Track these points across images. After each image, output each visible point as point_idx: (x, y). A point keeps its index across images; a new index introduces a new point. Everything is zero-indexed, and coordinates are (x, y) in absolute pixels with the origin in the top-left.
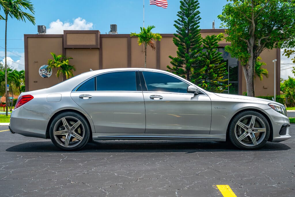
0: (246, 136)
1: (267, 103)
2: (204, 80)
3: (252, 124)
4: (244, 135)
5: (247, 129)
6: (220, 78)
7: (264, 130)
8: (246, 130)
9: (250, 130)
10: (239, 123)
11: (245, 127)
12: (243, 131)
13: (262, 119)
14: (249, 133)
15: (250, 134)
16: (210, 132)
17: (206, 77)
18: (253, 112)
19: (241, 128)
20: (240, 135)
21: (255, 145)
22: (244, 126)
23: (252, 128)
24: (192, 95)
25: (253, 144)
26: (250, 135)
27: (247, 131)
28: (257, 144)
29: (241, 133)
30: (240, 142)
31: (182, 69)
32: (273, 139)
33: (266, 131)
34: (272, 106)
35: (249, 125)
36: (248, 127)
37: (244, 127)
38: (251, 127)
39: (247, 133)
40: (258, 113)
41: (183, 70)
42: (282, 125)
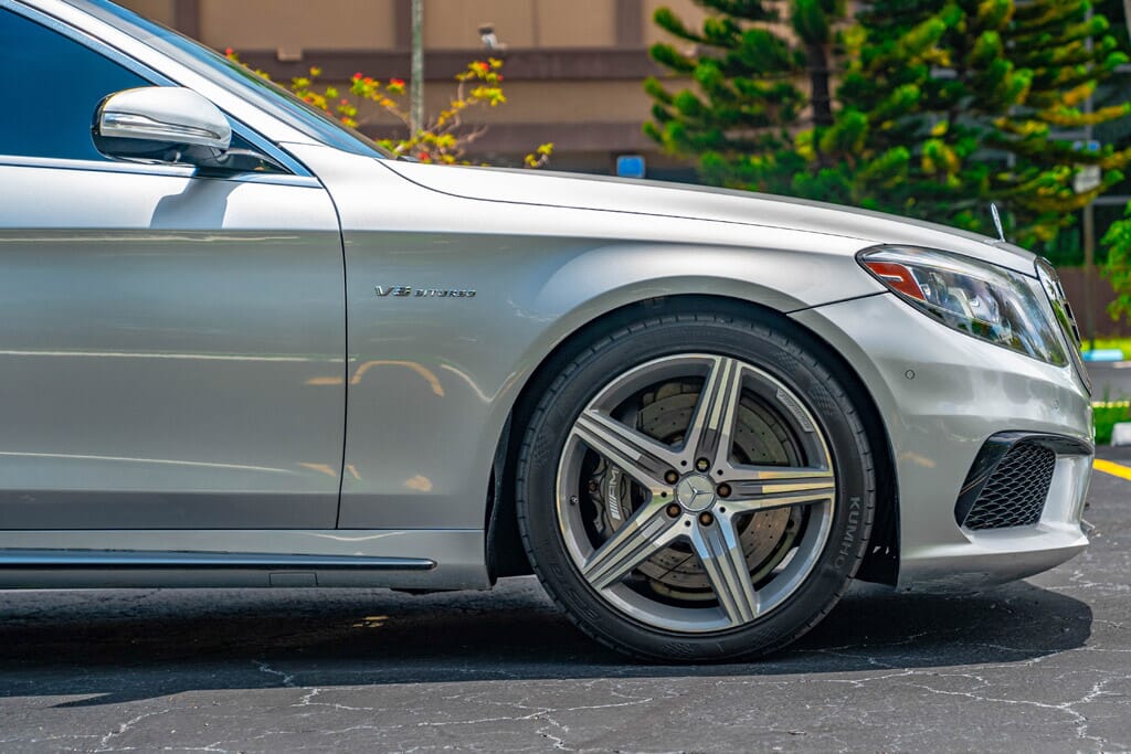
0: (660, 542)
1: (849, 246)
2: (940, 119)
3: (705, 431)
4: (637, 532)
5: (672, 477)
6: (1070, 96)
7: (817, 483)
8: (656, 487)
9: (695, 491)
10: (594, 426)
11: (648, 462)
12: (637, 497)
13: (802, 388)
14: (686, 517)
15: (693, 519)
16: (338, 512)
17: (956, 96)
18: (721, 323)
19: (614, 472)
20: (608, 531)
21: (736, 623)
22: (636, 456)
23: (713, 473)
24: (174, 180)
25: (726, 614)
26: (692, 532)
27: (670, 491)
28: (758, 610)
29: (616, 515)
30: (610, 595)
31: (771, 37)
32: (903, 565)
33: (832, 496)
34: (898, 269)
35: (683, 447)
36: (672, 458)
37: (638, 464)
38: (703, 464)
39: (674, 510)
40: (760, 334)
41: (783, 43)
42: (978, 443)
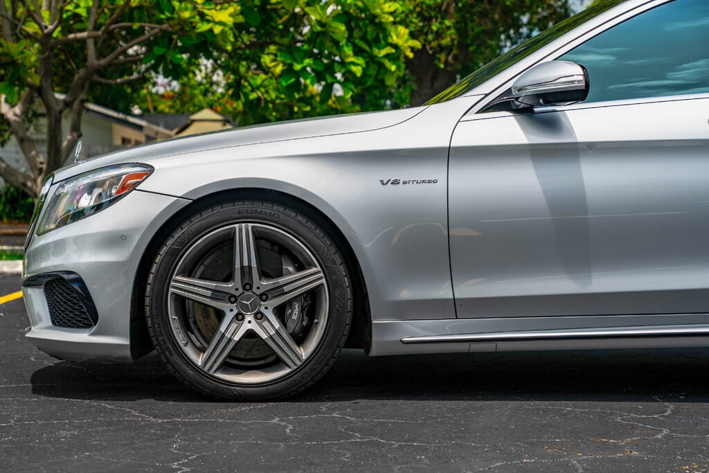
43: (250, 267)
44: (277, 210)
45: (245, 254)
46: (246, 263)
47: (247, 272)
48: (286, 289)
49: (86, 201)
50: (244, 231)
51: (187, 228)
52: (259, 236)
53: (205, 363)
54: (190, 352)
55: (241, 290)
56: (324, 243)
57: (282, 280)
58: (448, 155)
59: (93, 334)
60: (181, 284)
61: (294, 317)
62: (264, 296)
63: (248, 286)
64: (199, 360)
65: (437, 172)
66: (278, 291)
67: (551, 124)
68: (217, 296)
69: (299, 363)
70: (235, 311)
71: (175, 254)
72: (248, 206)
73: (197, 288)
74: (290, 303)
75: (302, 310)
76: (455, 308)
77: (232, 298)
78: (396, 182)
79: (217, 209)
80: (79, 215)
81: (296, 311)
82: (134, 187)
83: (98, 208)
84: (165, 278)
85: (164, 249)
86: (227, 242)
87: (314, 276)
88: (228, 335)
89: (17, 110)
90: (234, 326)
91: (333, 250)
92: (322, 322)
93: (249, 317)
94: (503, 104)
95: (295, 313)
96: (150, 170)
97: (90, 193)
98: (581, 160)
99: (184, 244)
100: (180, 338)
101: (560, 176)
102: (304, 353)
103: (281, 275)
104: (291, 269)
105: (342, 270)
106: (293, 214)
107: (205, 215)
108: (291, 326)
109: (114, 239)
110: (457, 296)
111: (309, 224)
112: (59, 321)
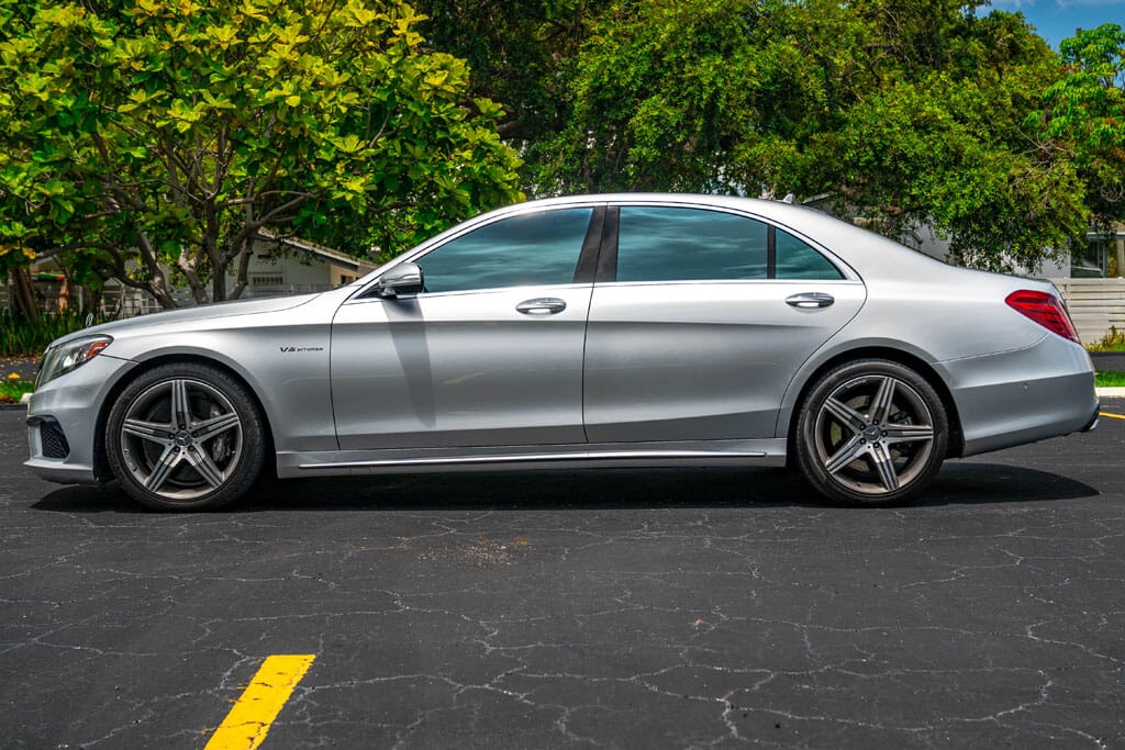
43: (183, 412)
44: (203, 369)
45: (180, 402)
46: (180, 410)
47: (180, 416)
48: (210, 428)
49: (68, 362)
50: (179, 385)
51: (136, 383)
52: (191, 389)
53: (149, 484)
54: (138, 476)
55: (177, 429)
56: (240, 395)
57: (206, 422)
58: (331, 329)
59: (65, 463)
60: (131, 425)
61: (219, 449)
62: (195, 434)
63: (182, 426)
64: (144, 481)
65: (322, 342)
66: (204, 430)
67: (409, 308)
68: (158, 433)
69: (220, 484)
70: (173, 446)
71: (127, 403)
72: (182, 367)
73: (144, 428)
74: (214, 439)
75: (225, 444)
76: (338, 442)
77: (170, 435)
78: (293, 350)
79: (159, 369)
80: (66, 371)
81: (220, 445)
82: (97, 353)
83: (78, 365)
84: (120, 421)
85: (120, 398)
86: (167, 394)
87: (233, 419)
88: (166, 463)
89: (192, 262)
90: (172, 456)
91: (246, 399)
92: (238, 453)
93: (183, 449)
94: (373, 293)
95: (219, 446)
96: (112, 339)
97: (72, 356)
98: (427, 334)
99: (134, 395)
100: (130, 465)
101: (411, 345)
102: (224, 477)
103: (209, 418)
104: (217, 413)
105: (252, 415)
106: (216, 373)
107: (150, 373)
108: (216, 456)
109: (81, 392)
110: (339, 434)
111: (229, 380)
112: (49, 453)
